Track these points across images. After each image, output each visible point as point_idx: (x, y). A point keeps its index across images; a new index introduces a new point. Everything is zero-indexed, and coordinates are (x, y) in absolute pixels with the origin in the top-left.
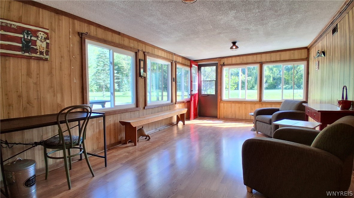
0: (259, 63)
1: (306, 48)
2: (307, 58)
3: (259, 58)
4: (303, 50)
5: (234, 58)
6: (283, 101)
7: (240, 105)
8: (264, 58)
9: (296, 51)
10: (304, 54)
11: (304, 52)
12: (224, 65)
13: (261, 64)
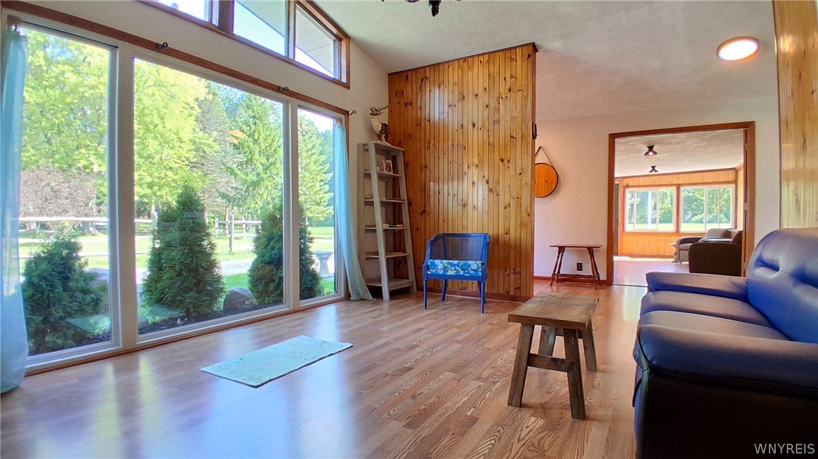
0: (676, 185)
1: (734, 169)
2: (735, 181)
3: (675, 180)
4: (730, 171)
5: (642, 178)
6: (706, 232)
7: (649, 238)
8: (682, 180)
9: (722, 172)
10: (731, 177)
11: (732, 174)
12: (628, 186)
13: (678, 186)
